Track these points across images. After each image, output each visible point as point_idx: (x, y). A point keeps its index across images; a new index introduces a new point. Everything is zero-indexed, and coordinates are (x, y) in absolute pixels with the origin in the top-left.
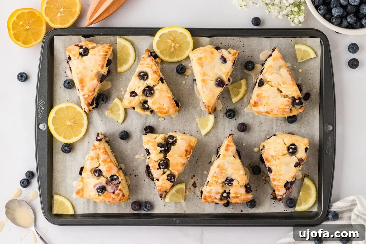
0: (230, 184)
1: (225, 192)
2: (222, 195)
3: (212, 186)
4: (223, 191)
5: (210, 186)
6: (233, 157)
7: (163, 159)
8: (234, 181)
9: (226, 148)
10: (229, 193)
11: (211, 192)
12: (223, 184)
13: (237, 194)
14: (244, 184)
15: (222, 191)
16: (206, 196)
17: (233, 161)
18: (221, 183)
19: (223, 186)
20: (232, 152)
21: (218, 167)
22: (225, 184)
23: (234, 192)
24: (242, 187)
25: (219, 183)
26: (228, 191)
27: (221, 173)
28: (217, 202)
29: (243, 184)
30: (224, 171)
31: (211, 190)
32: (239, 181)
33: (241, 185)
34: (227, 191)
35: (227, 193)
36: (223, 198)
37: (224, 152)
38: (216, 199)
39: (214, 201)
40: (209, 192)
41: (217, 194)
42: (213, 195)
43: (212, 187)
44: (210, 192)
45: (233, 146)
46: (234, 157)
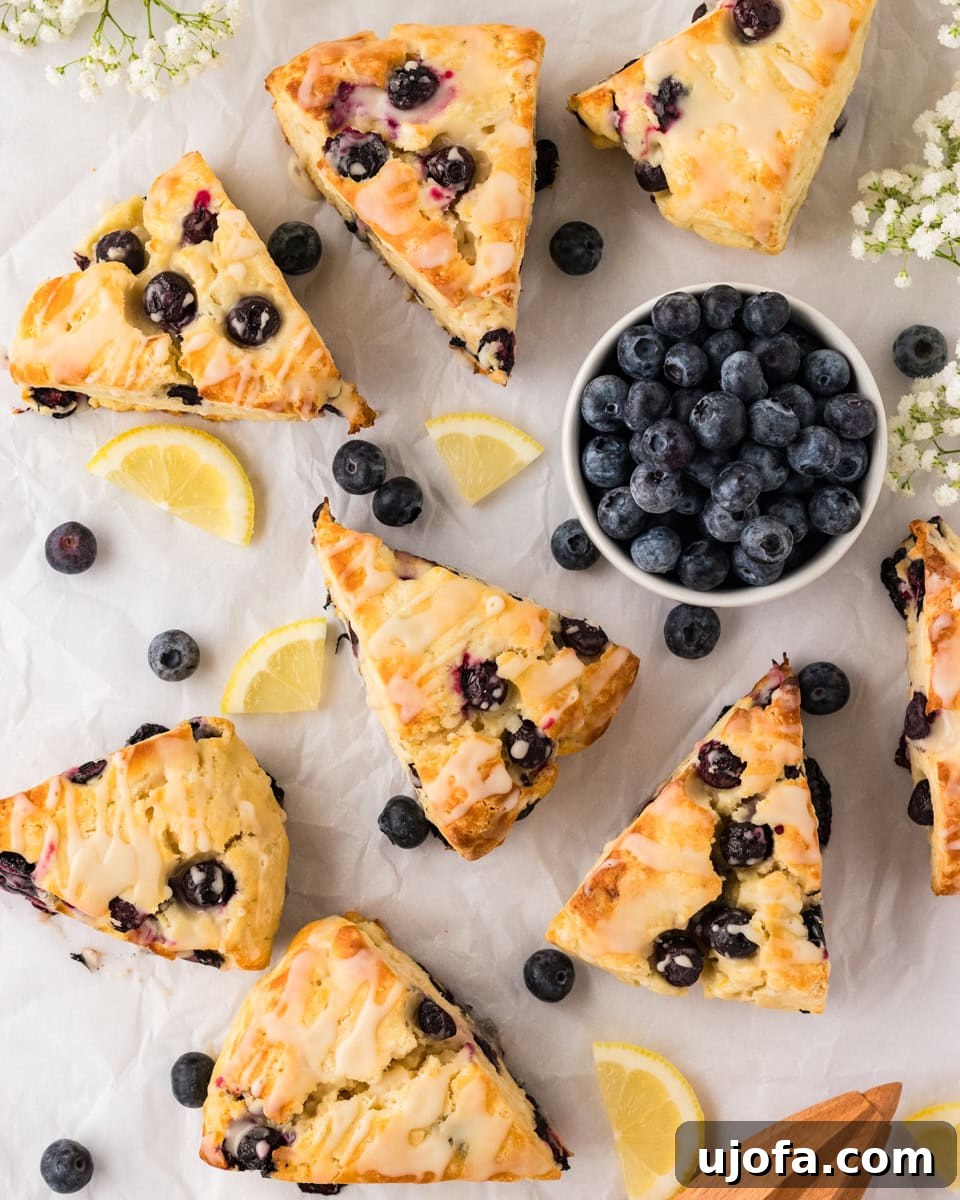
0: (497, 693)
1: (508, 739)
2: (511, 763)
3: (439, 766)
4: (499, 743)
5: (433, 775)
6: (401, 582)
7: (740, 876)
8: (498, 661)
9: (343, 576)
10: (529, 725)
11: (458, 796)
12: (474, 716)
13: (563, 700)
14: (551, 638)
15: (492, 748)
16: (456, 830)
17: (416, 600)
18: (461, 724)
19: (478, 727)
20: (377, 568)
21: (386, 674)
22: (477, 707)
23: (541, 706)
24: (553, 656)
25: (455, 730)
26: (520, 724)
27: (420, 685)
28: (523, 806)
29: (542, 639)
30: (423, 670)
31: (451, 781)
32: (515, 647)
33: (541, 652)
34: (514, 726)
35: (520, 735)
36: (527, 772)
37: (351, 596)
38: (502, 798)
39: (505, 816)
40: (454, 801)
41: (485, 777)
42: (473, 798)
43: (445, 772)
44: (453, 797)
45: (360, 544)
46: (405, 578)
